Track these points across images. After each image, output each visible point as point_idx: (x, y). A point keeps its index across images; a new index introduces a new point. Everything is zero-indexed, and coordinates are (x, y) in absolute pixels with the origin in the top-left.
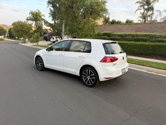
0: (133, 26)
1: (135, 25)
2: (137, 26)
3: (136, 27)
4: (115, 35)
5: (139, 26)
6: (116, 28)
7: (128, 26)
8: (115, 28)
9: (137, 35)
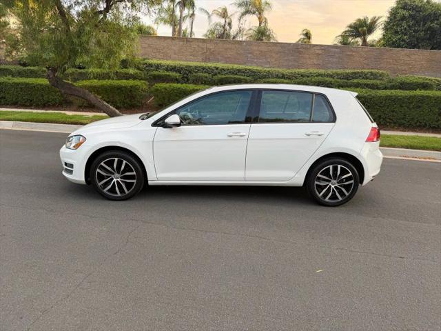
0: (194, 45)
1: (201, 44)
2: (205, 45)
3: (203, 49)
4: (158, 67)
5: (211, 47)
6: (146, 46)
7: (181, 43)
8: (145, 48)
9: (217, 69)
